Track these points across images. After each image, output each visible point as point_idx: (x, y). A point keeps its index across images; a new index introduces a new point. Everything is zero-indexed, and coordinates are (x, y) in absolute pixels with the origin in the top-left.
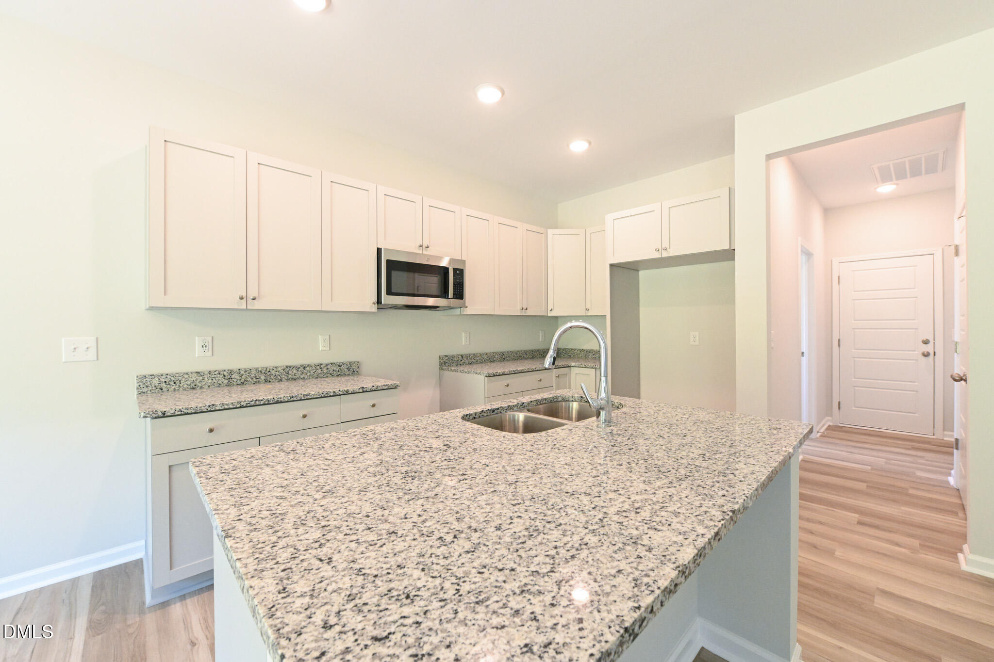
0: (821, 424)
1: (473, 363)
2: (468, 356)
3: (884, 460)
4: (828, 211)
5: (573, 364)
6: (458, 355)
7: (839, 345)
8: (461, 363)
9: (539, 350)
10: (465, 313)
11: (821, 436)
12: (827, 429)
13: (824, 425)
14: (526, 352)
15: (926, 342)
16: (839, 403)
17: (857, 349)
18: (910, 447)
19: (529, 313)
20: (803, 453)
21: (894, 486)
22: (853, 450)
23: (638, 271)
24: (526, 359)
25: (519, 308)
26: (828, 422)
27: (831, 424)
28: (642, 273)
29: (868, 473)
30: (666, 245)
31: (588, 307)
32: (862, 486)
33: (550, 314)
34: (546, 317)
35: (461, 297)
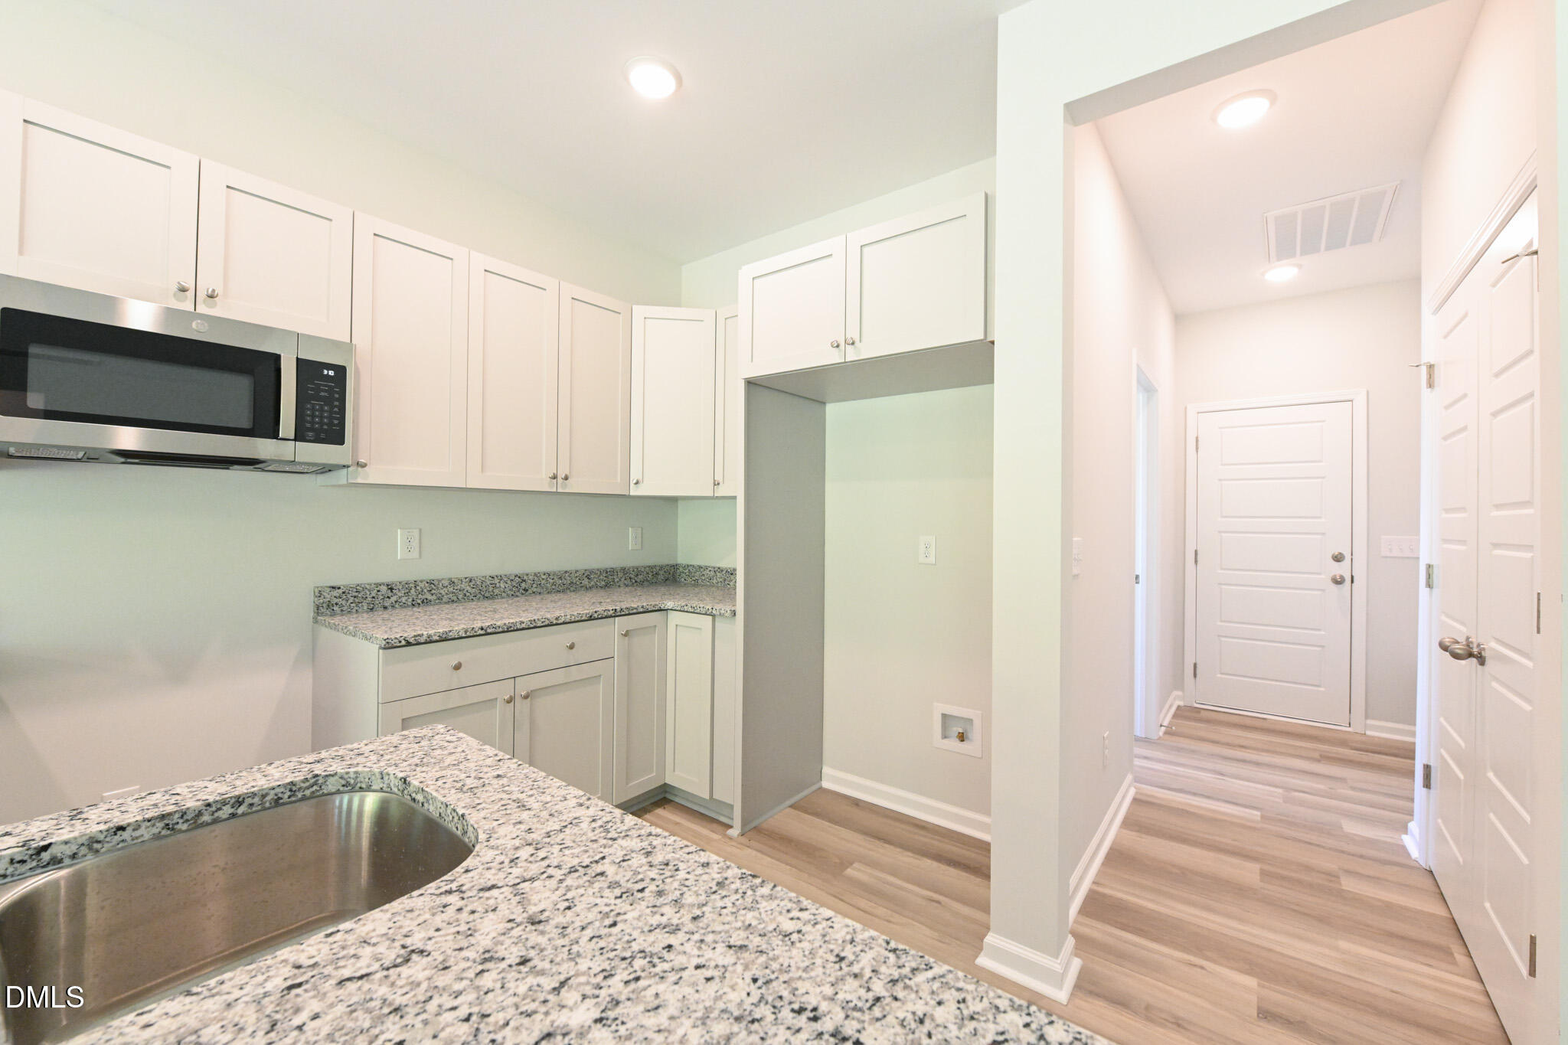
0: (1167, 706)
1: (426, 602)
2: (408, 587)
3: (1280, 791)
4: (1179, 319)
5: (670, 604)
6: (378, 585)
7: (1196, 562)
8: (387, 603)
9: (623, 569)
10: (359, 481)
11: (1166, 733)
12: (1175, 716)
13: (1170, 707)
14: (588, 574)
15: (1338, 558)
16: (1195, 665)
17: (1225, 569)
18: (1316, 755)
19: (573, 487)
20: (1137, 780)
21: (1308, 868)
22: (1222, 766)
23: (824, 403)
24: (588, 589)
25: (546, 473)
26: (1177, 700)
27: (1181, 703)
28: (833, 411)
29: (1254, 829)
30: (853, 334)
31: (718, 478)
32: (1248, 873)
33: (634, 492)
34: (629, 497)
35: (340, 441)
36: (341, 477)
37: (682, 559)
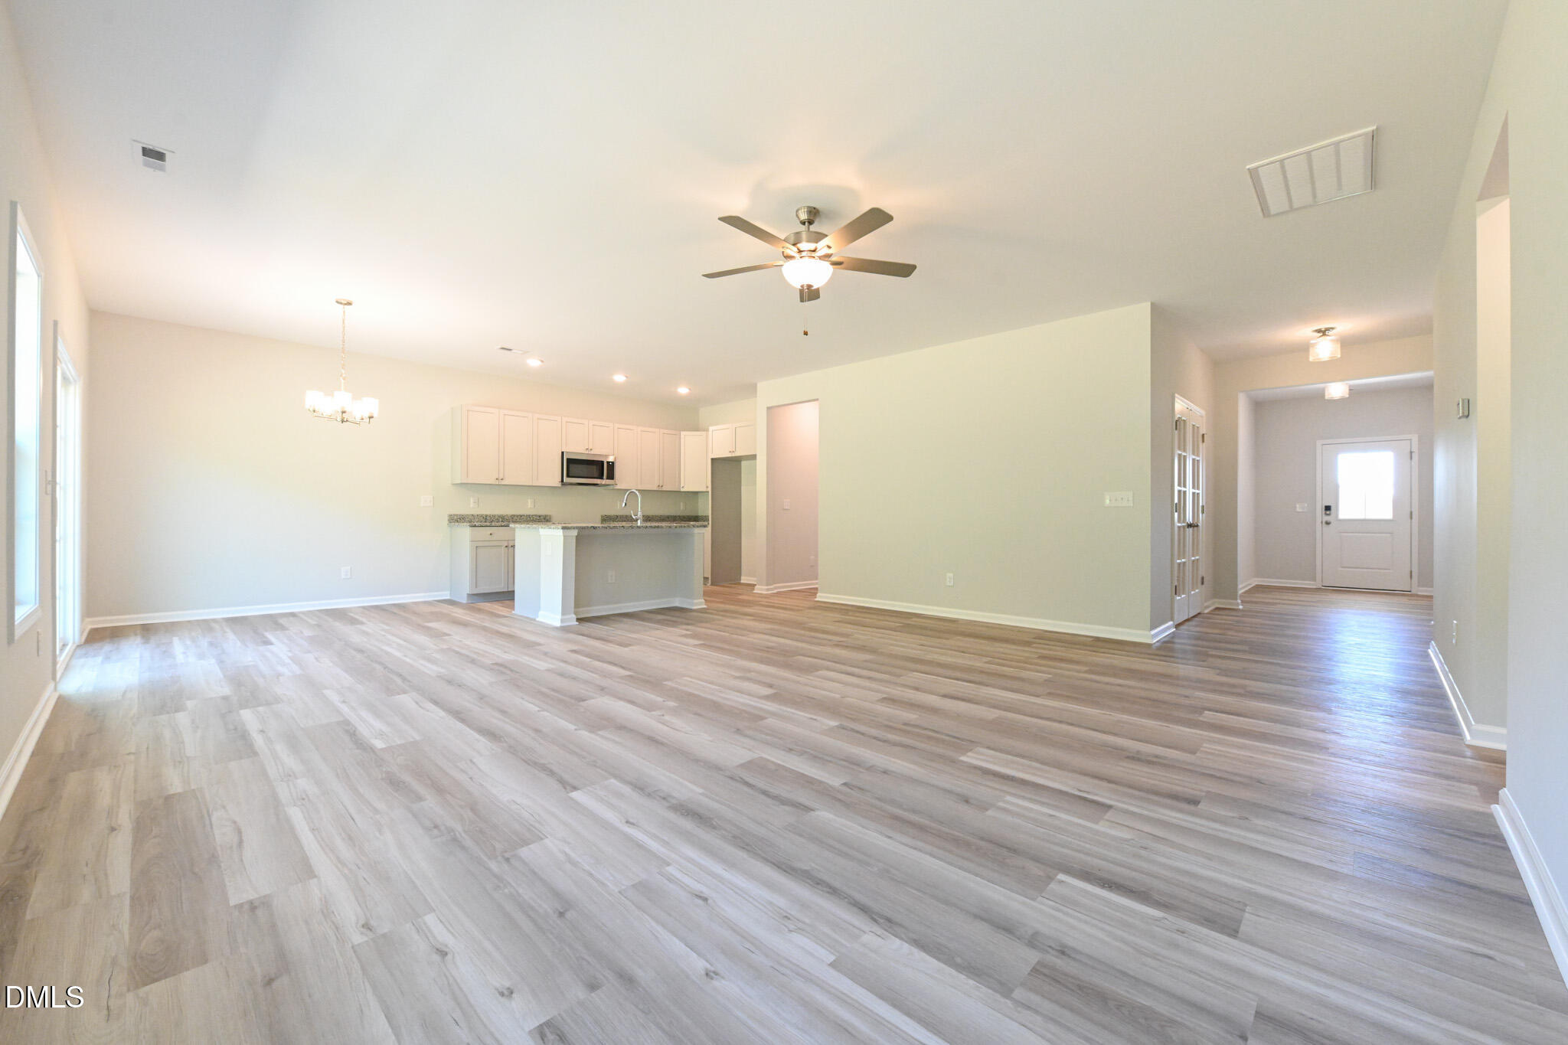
9: (679, 516)
10: (618, 488)
14: (668, 517)
19: (664, 489)
25: (656, 485)
31: (703, 485)
33: (682, 490)
34: (680, 492)
35: (613, 479)
36: (611, 487)
37: (700, 514)
